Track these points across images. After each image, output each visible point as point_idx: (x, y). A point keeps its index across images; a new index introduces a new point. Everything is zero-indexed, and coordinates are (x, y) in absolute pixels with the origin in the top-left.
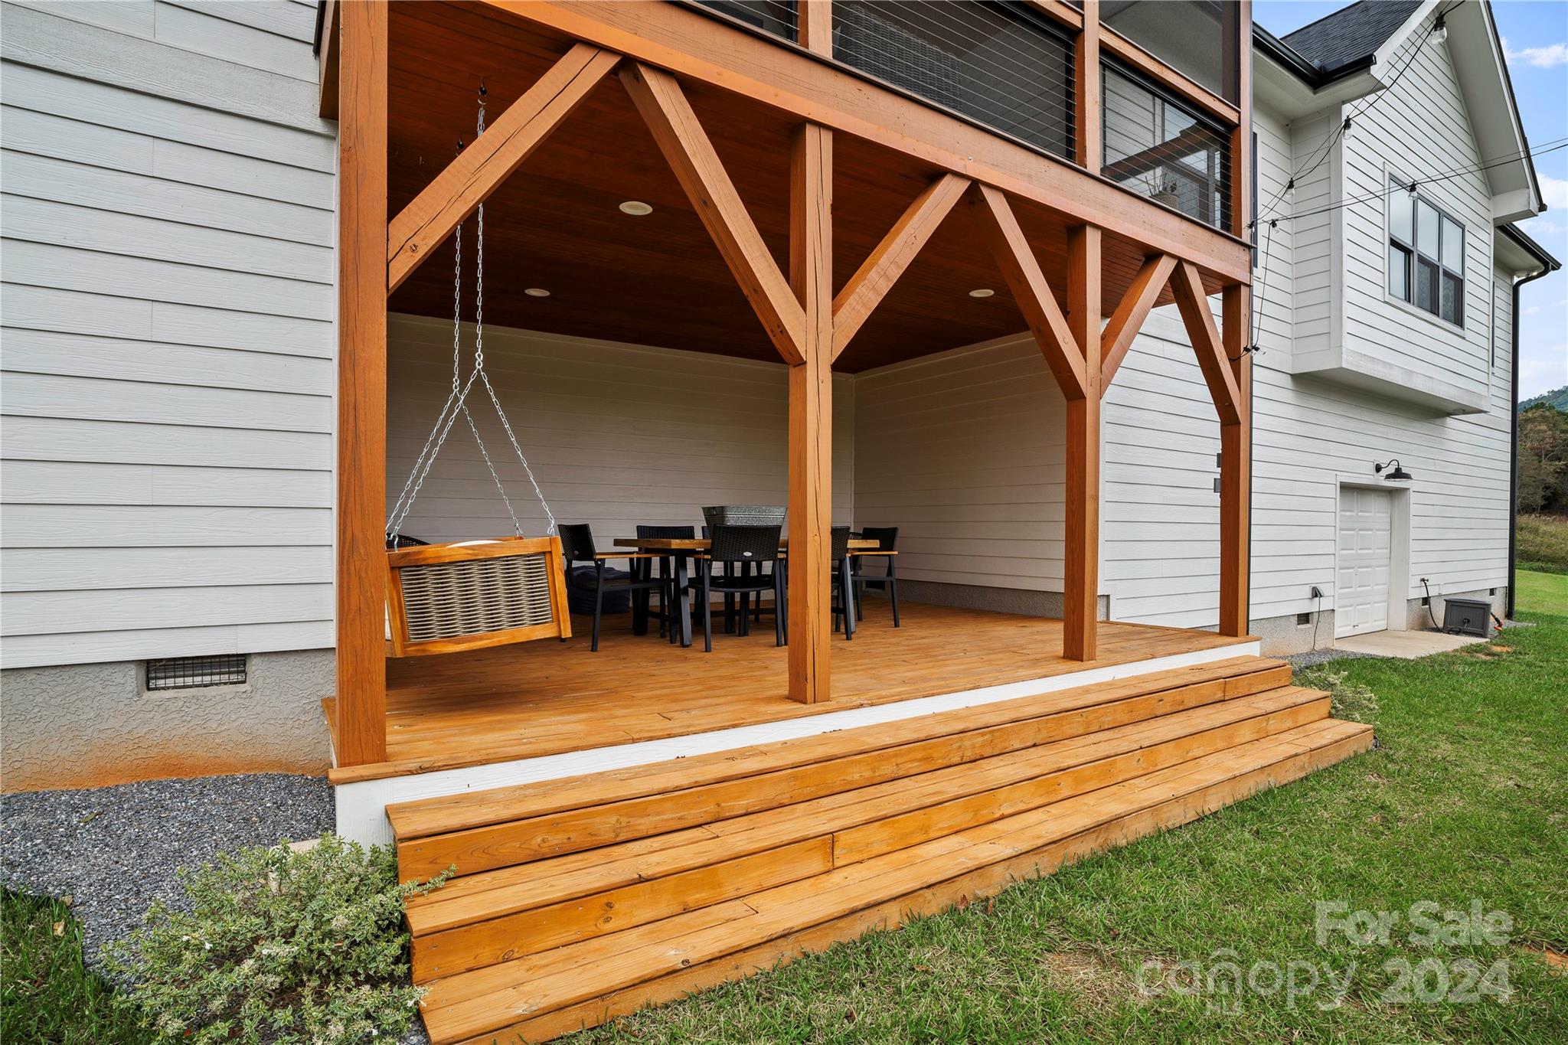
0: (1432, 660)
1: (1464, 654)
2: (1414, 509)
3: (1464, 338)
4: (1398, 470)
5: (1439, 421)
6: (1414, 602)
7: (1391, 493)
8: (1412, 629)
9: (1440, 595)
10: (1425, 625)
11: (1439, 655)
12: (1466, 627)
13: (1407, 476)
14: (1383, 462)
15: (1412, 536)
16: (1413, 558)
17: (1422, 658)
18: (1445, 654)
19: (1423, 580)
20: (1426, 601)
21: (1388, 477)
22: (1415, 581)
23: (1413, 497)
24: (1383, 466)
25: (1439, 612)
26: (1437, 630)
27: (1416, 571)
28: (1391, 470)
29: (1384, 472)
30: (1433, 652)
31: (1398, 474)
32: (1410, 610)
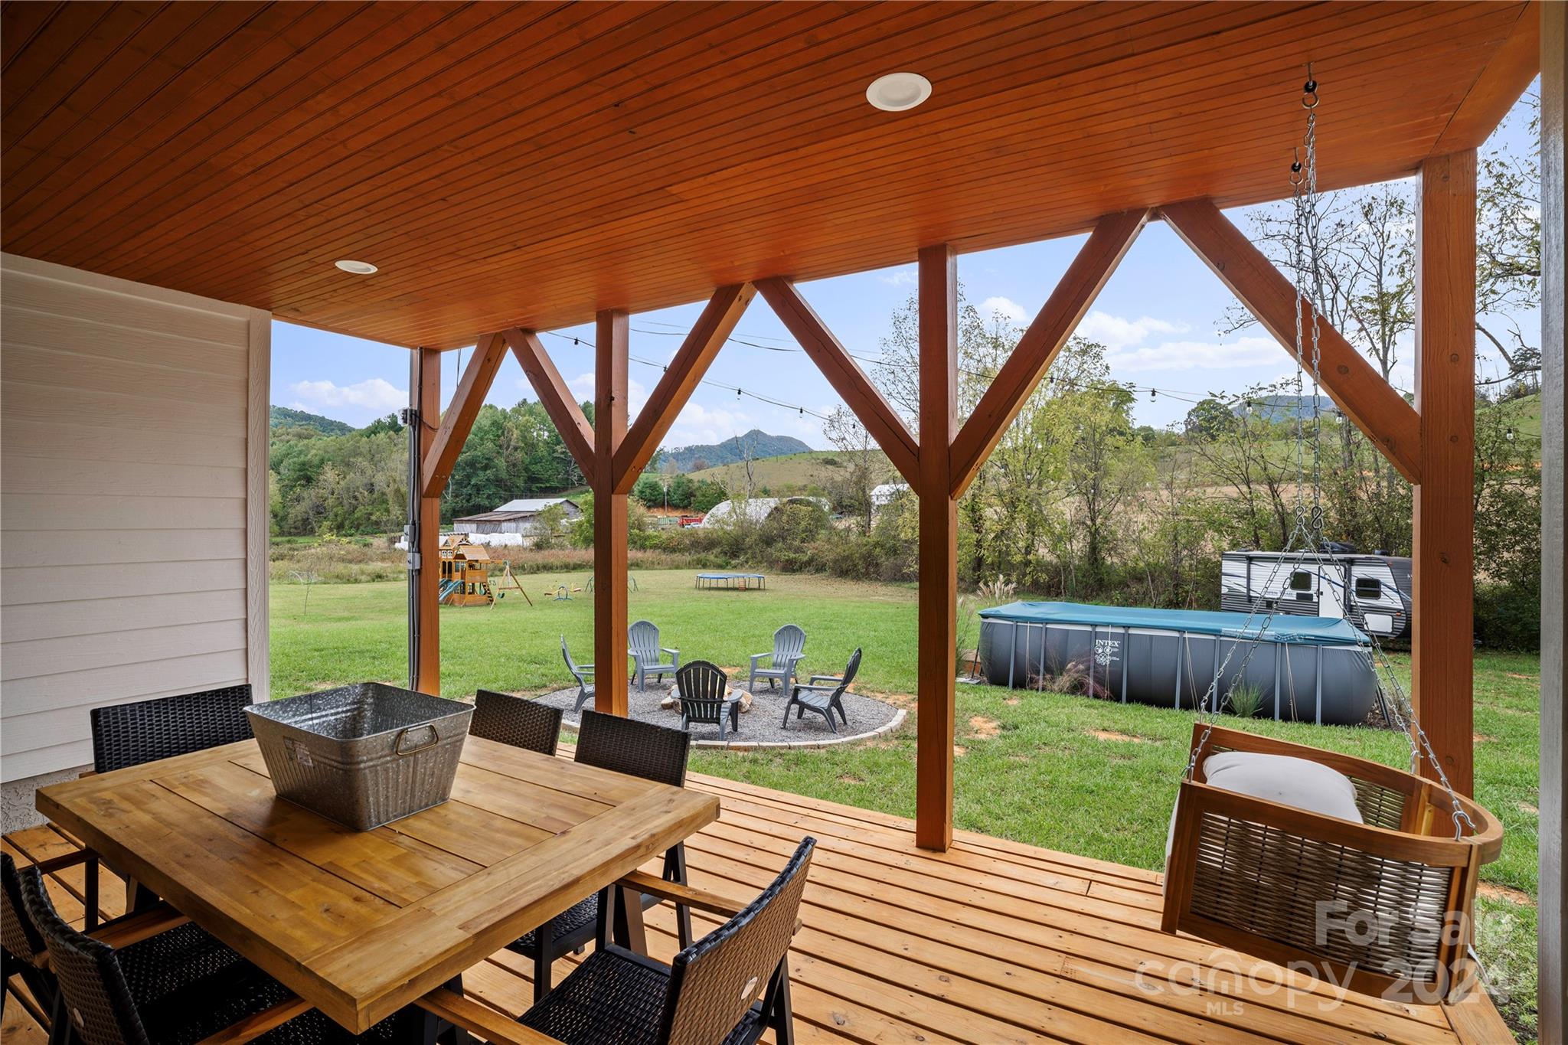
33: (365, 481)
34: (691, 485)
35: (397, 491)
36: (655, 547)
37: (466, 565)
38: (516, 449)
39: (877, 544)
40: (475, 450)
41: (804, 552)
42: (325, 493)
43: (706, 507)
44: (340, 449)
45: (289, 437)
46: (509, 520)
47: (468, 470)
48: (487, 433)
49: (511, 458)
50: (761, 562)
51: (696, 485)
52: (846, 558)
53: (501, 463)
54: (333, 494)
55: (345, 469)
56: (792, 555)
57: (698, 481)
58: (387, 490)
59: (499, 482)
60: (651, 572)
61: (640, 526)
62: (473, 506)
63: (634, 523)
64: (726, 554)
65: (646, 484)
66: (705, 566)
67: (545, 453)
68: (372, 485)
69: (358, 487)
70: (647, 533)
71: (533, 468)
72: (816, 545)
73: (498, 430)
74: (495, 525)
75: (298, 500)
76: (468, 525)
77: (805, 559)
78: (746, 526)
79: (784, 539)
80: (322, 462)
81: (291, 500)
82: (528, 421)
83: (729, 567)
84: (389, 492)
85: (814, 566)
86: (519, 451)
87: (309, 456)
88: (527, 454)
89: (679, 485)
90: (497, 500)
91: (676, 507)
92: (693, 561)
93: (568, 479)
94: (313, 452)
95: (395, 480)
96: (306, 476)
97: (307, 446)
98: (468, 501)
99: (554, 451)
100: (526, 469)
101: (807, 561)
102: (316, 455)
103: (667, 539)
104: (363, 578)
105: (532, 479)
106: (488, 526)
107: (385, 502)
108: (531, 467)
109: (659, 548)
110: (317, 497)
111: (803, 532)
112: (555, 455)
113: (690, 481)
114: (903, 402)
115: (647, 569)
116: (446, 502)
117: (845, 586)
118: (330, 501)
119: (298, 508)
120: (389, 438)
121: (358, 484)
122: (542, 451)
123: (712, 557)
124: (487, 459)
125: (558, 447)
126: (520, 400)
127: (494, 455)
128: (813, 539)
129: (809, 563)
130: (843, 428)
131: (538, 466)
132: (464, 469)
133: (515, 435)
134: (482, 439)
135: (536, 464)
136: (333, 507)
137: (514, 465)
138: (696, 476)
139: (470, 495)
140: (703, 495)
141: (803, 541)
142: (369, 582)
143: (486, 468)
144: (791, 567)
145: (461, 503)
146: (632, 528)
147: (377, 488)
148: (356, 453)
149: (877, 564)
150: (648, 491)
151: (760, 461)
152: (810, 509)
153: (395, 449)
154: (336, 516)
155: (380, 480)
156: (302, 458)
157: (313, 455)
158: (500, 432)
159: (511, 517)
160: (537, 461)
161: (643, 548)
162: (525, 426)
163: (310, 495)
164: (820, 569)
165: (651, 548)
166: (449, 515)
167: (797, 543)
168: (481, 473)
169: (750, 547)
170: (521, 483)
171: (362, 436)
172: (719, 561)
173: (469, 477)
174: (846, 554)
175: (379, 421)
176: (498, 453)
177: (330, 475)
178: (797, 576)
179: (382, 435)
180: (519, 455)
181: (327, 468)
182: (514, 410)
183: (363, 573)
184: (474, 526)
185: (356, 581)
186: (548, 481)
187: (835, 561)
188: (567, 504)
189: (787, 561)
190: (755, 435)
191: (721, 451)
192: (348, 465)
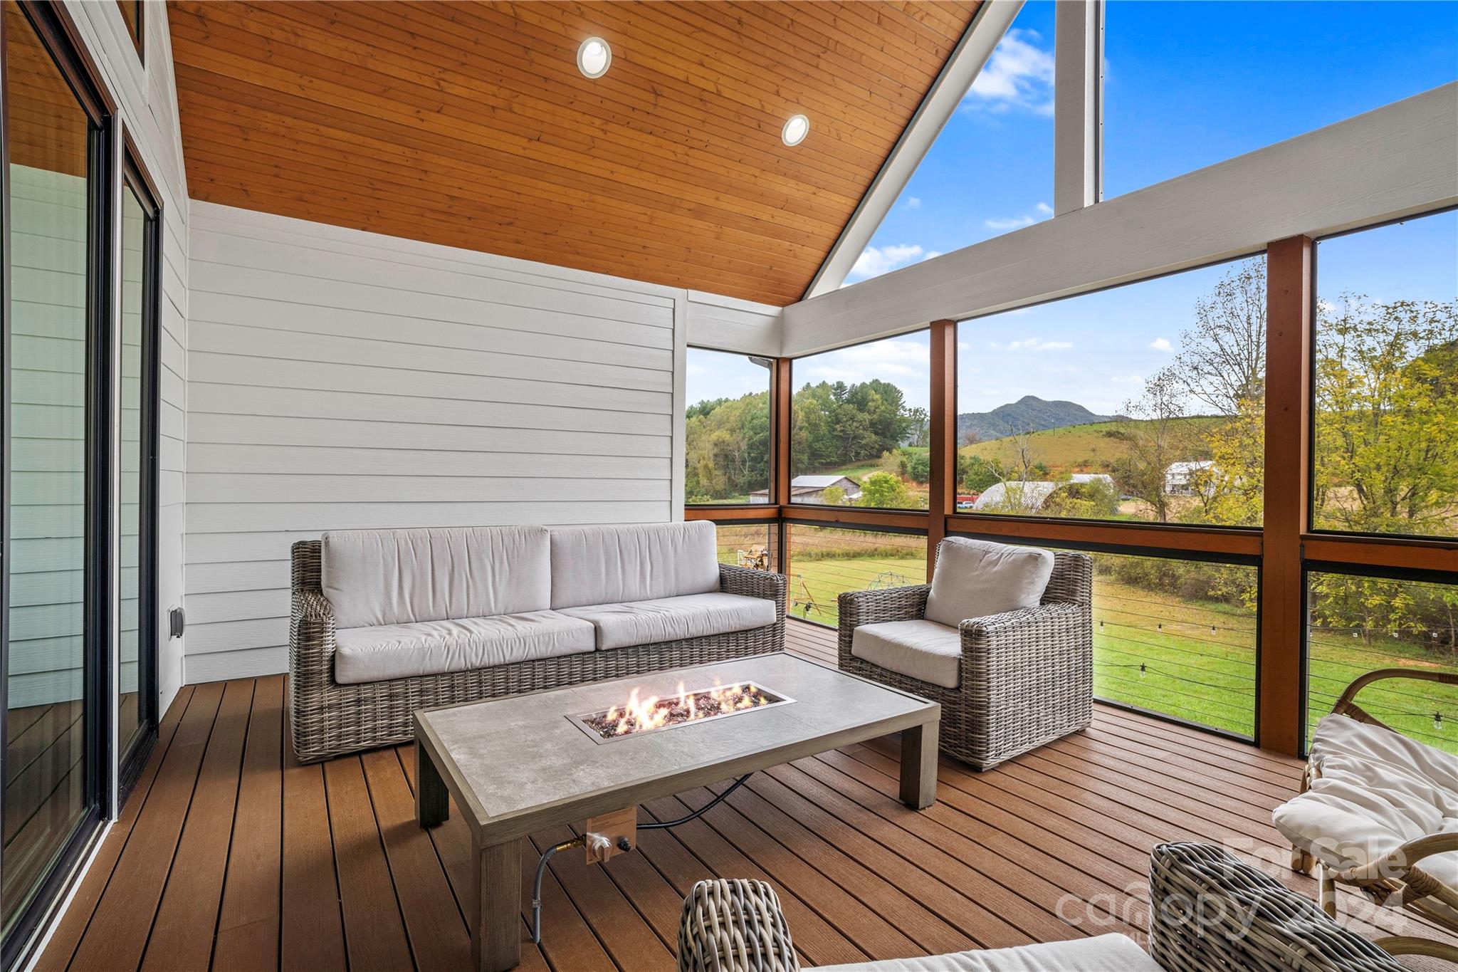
35: (706, 466)
38: (801, 428)
43: (978, 486)
46: (796, 495)
47: (761, 448)
49: (798, 437)
51: (969, 461)
57: (971, 458)
58: (698, 466)
65: (918, 461)
67: (827, 433)
71: (817, 445)
76: (760, 497)
82: (811, 403)
86: (803, 431)
88: (809, 433)
93: (846, 454)
98: (761, 475)
99: (835, 430)
100: (810, 447)
105: (815, 455)
108: (814, 445)
112: (835, 433)
116: (743, 476)
120: (700, 421)
122: (824, 429)
125: (838, 426)
126: (805, 384)
131: (820, 444)
132: (758, 448)
133: (800, 417)
135: (818, 441)
137: (799, 443)
139: (763, 470)
140: (976, 474)
145: (756, 476)
150: (919, 466)
151: (1036, 434)
153: (704, 431)
160: (818, 439)
162: (808, 408)
166: (745, 487)
170: (808, 459)
173: (762, 455)
180: (804, 434)
182: (800, 394)
186: (829, 457)
188: (845, 482)
190: (1029, 401)
191: (993, 419)
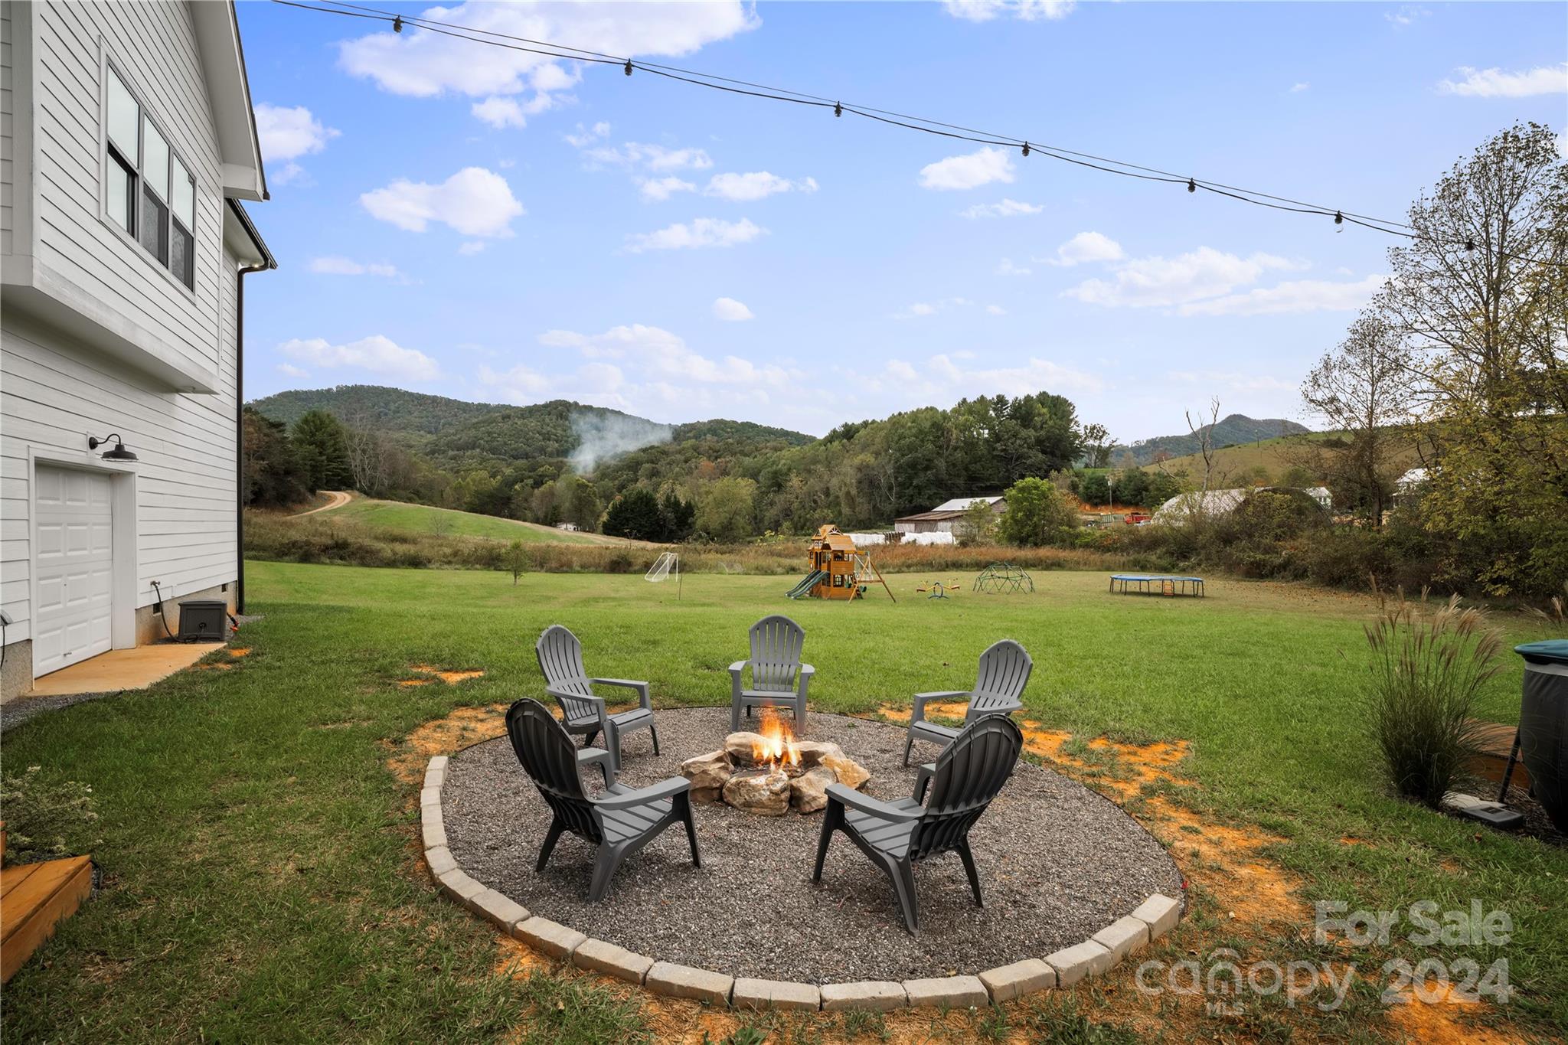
0: (168, 687)
1: (205, 667)
2: (140, 499)
3: (194, 305)
4: (119, 447)
5: (167, 396)
6: (143, 610)
7: (112, 476)
8: (144, 643)
9: (173, 599)
10: (157, 636)
11: (176, 675)
12: (203, 633)
13: (130, 456)
14: (100, 436)
15: (140, 531)
16: (141, 557)
17: (158, 684)
18: (184, 673)
19: (154, 583)
20: (158, 607)
21: (107, 455)
22: (144, 586)
23: (140, 484)
24: (99, 441)
25: (173, 619)
26: (172, 640)
27: (145, 574)
28: (110, 447)
29: (101, 449)
30: (170, 673)
31: (119, 453)
32: (139, 621)
33: (822, 485)
34: (1144, 478)
35: (848, 493)
36: (1087, 546)
37: (830, 556)
38: (955, 449)
39: (1389, 542)
40: (916, 452)
41: (1277, 553)
42: (792, 497)
43: (1157, 502)
44: (804, 458)
45: (767, 451)
46: (945, 520)
47: (910, 471)
48: (926, 434)
49: (952, 458)
50: (1217, 565)
51: (1152, 477)
52: (1337, 561)
53: (941, 464)
54: (797, 498)
55: (807, 476)
56: (1259, 557)
57: (1154, 474)
59: (939, 483)
60: (1075, 573)
61: (1071, 523)
62: (915, 507)
63: (1063, 520)
64: (1173, 554)
65: (1091, 479)
66: (1144, 568)
67: (985, 452)
68: (828, 488)
69: (817, 492)
70: (1078, 530)
71: (972, 467)
72: (1297, 544)
73: (937, 431)
74: (931, 525)
75: (772, 504)
76: (907, 525)
77: (1278, 561)
78: (1198, 521)
79: (1250, 536)
80: (789, 470)
81: (766, 504)
82: (967, 420)
83: (1176, 570)
84: (841, 494)
85: (1290, 571)
86: (958, 451)
87: (780, 466)
88: (966, 453)
89: (1130, 479)
90: (938, 501)
91: (1127, 504)
92: (1129, 561)
93: (1008, 476)
94: (783, 462)
95: (845, 484)
96: (778, 483)
97: (778, 457)
98: (910, 502)
99: (994, 449)
100: (966, 469)
101: (1280, 565)
102: (785, 464)
103: (1101, 537)
104: (779, 570)
105: (972, 478)
106: (926, 525)
107: (838, 504)
108: (970, 466)
109: (1091, 547)
110: (785, 502)
111: (1279, 527)
112: (994, 453)
113: (1145, 474)
114: (1435, 335)
115: (1070, 569)
116: (890, 504)
117: (1335, 597)
118: (795, 505)
119: (772, 511)
120: (842, 445)
121: (817, 488)
122: (982, 450)
123: (1153, 558)
124: (927, 460)
125: (998, 445)
126: (960, 400)
127: (935, 456)
128: (1293, 536)
129: (1284, 567)
130: (1334, 386)
131: (978, 466)
132: (905, 471)
133: (954, 435)
134: (922, 441)
135: (976, 463)
136: (797, 510)
137: (954, 465)
138: (1151, 469)
139: (912, 496)
140: (1157, 489)
141: (1278, 538)
142: (783, 574)
143: (927, 468)
144: (1258, 572)
145: (904, 503)
146: (1061, 524)
147: (832, 491)
148: (815, 462)
149: (1389, 570)
150: (1094, 487)
151: (1236, 447)
152: (1288, 497)
153: (848, 455)
154: (800, 518)
155: (834, 482)
156: (774, 467)
157: (782, 465)
158: (940, 433)
159: (947, 516)
160: (977, 460)
161: (1073, 546)
162: (964, 426)
163: (780, 498)
164: (1300, 575)
165: (1080, 546)
166: (891, 515)
167: (1267, 541)
168: (922, 475)
169: (1204, 547)
170: (961, 482)
171: (820, 445)
172: (1164, 562)
173: (910, 478)
174: (1338, 555)
175: (834, 431)
176: (938, 453)
177: (795, 481)
178: (1263, 584)
179: (836, 443)
180: (959, 455)
181: (793, 475)
182: (954, 411)
183: (779, 566)
184: (912, 526)
185: (773, 573)
186: (988, 480)
187: (1322, 564)
188: (1003, 502)
189: (1252, 563)
190: (1235, 420)
191: (1192, 442)
192: (809, 471)
